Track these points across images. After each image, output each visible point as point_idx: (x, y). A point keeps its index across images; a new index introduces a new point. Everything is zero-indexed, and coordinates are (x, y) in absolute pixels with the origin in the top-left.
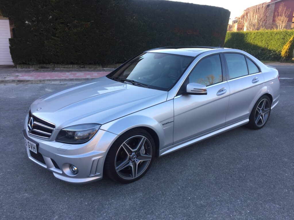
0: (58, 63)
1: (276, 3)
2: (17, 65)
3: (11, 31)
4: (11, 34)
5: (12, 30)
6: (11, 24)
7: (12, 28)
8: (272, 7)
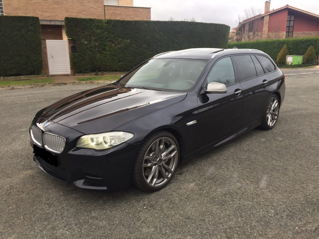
0: (105, 71)
2: (76, 73)
4: (69, 51)
5: (71, 47)
6: (70, 43)
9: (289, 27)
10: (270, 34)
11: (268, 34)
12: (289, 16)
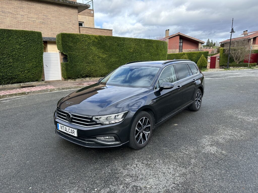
1: (169, 38)
4: (61, 61)
5: (63, 58)
8: (167, 41)
9: (180, 46)
10: (170, 50)
12: (180, 39)
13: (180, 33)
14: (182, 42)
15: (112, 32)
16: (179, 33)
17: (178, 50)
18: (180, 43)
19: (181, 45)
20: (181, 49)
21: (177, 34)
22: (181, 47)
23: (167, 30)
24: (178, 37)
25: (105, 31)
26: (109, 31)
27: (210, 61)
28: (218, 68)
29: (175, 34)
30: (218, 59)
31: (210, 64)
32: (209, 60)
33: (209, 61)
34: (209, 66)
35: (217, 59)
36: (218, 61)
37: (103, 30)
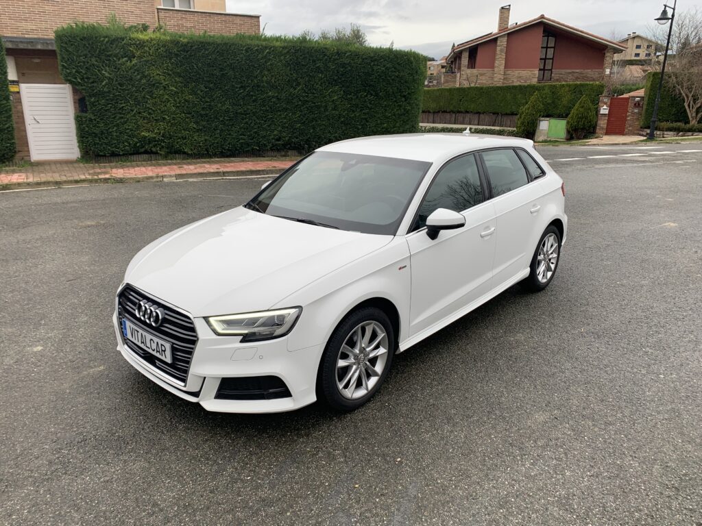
1: (508, 34)
3: (75, 102)
4: (75, 108)
5: (77, 101)
6: (75, 91)
7: (77, 97)
8: (501, 42)
9: (544, 60)
10: (509, 72)
11: (505, 72)
12: (546, 38)
13: (545, 16)
14: (553, 45)
15: (259, 22)
16: (542, 17)
17: (536, 72)
18: (547, 48)
19: (547, 57)
20: (548, 67)
21: (535, 20)
22: (549, 62)
23: (502, 8)
24: (540, 30)
25: (238, 20)
26: (249, 19)
27: (606, 112)
28: (634, 134)
29: (530, 22)
30: (637, 105)
31: (606, 121)
32: (605, 107)
33: (604, 110)
34: (605, 126)
35: (631, 104)
36: (636, 111)
37: (231, 18)
